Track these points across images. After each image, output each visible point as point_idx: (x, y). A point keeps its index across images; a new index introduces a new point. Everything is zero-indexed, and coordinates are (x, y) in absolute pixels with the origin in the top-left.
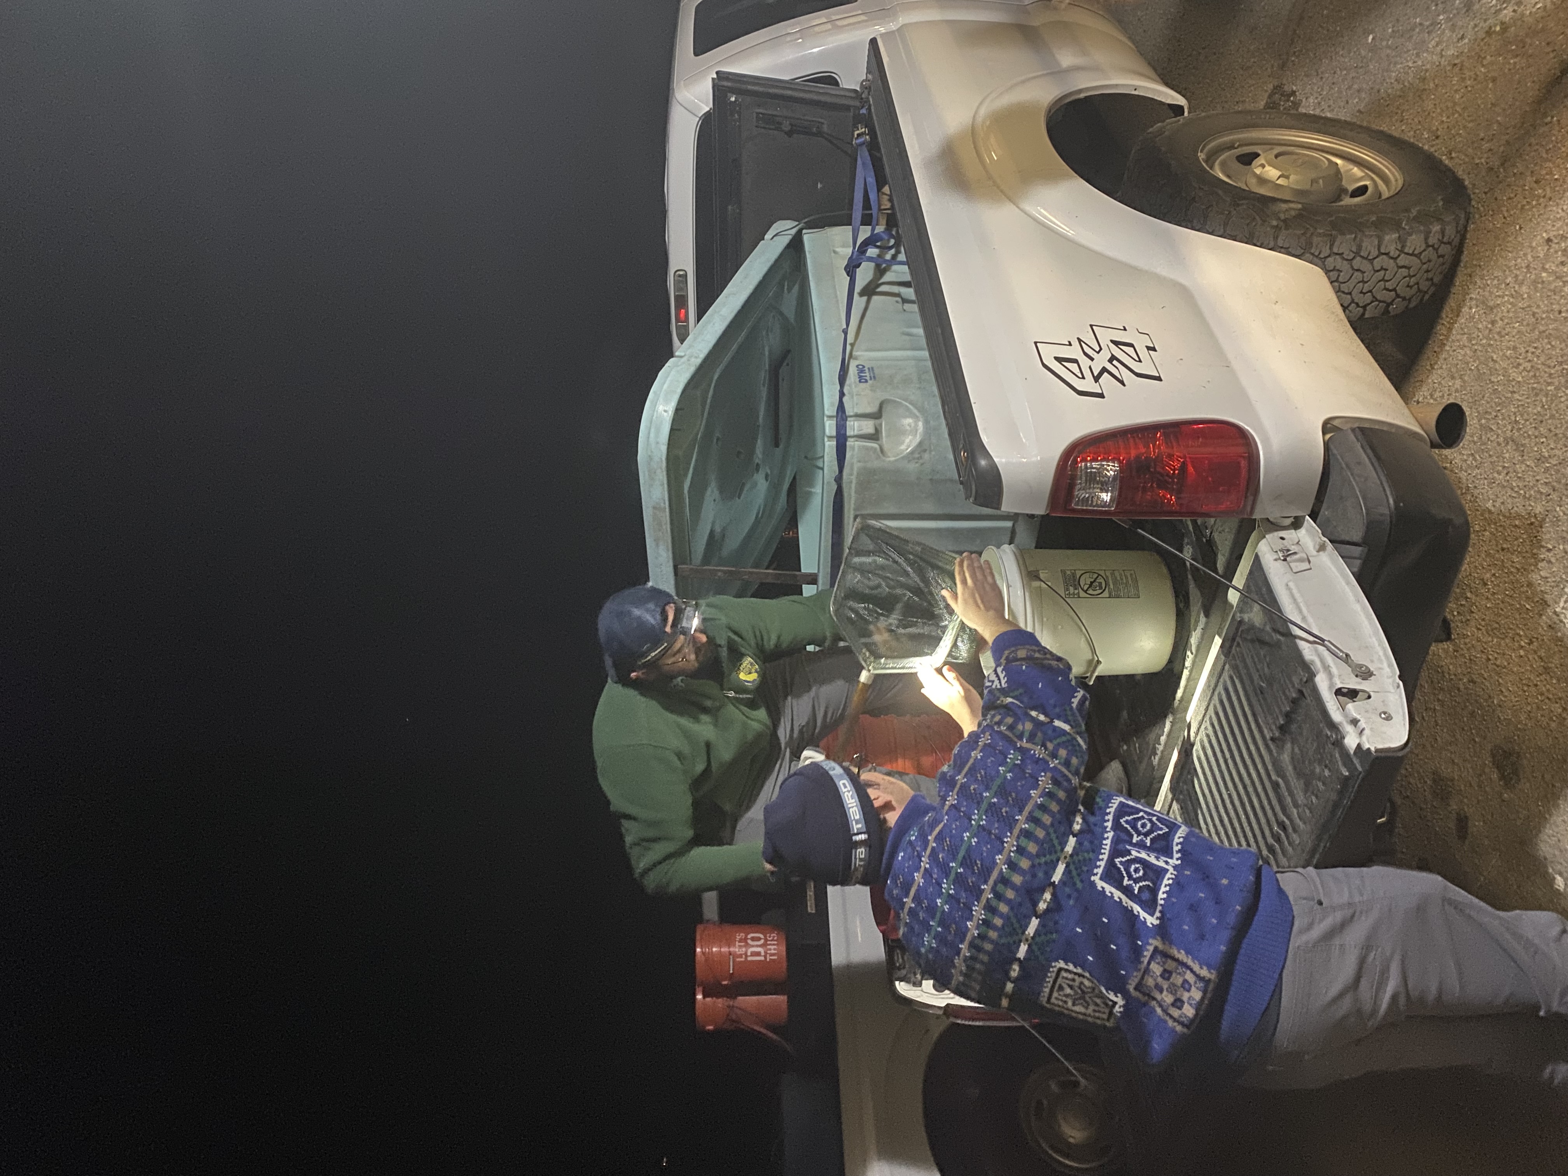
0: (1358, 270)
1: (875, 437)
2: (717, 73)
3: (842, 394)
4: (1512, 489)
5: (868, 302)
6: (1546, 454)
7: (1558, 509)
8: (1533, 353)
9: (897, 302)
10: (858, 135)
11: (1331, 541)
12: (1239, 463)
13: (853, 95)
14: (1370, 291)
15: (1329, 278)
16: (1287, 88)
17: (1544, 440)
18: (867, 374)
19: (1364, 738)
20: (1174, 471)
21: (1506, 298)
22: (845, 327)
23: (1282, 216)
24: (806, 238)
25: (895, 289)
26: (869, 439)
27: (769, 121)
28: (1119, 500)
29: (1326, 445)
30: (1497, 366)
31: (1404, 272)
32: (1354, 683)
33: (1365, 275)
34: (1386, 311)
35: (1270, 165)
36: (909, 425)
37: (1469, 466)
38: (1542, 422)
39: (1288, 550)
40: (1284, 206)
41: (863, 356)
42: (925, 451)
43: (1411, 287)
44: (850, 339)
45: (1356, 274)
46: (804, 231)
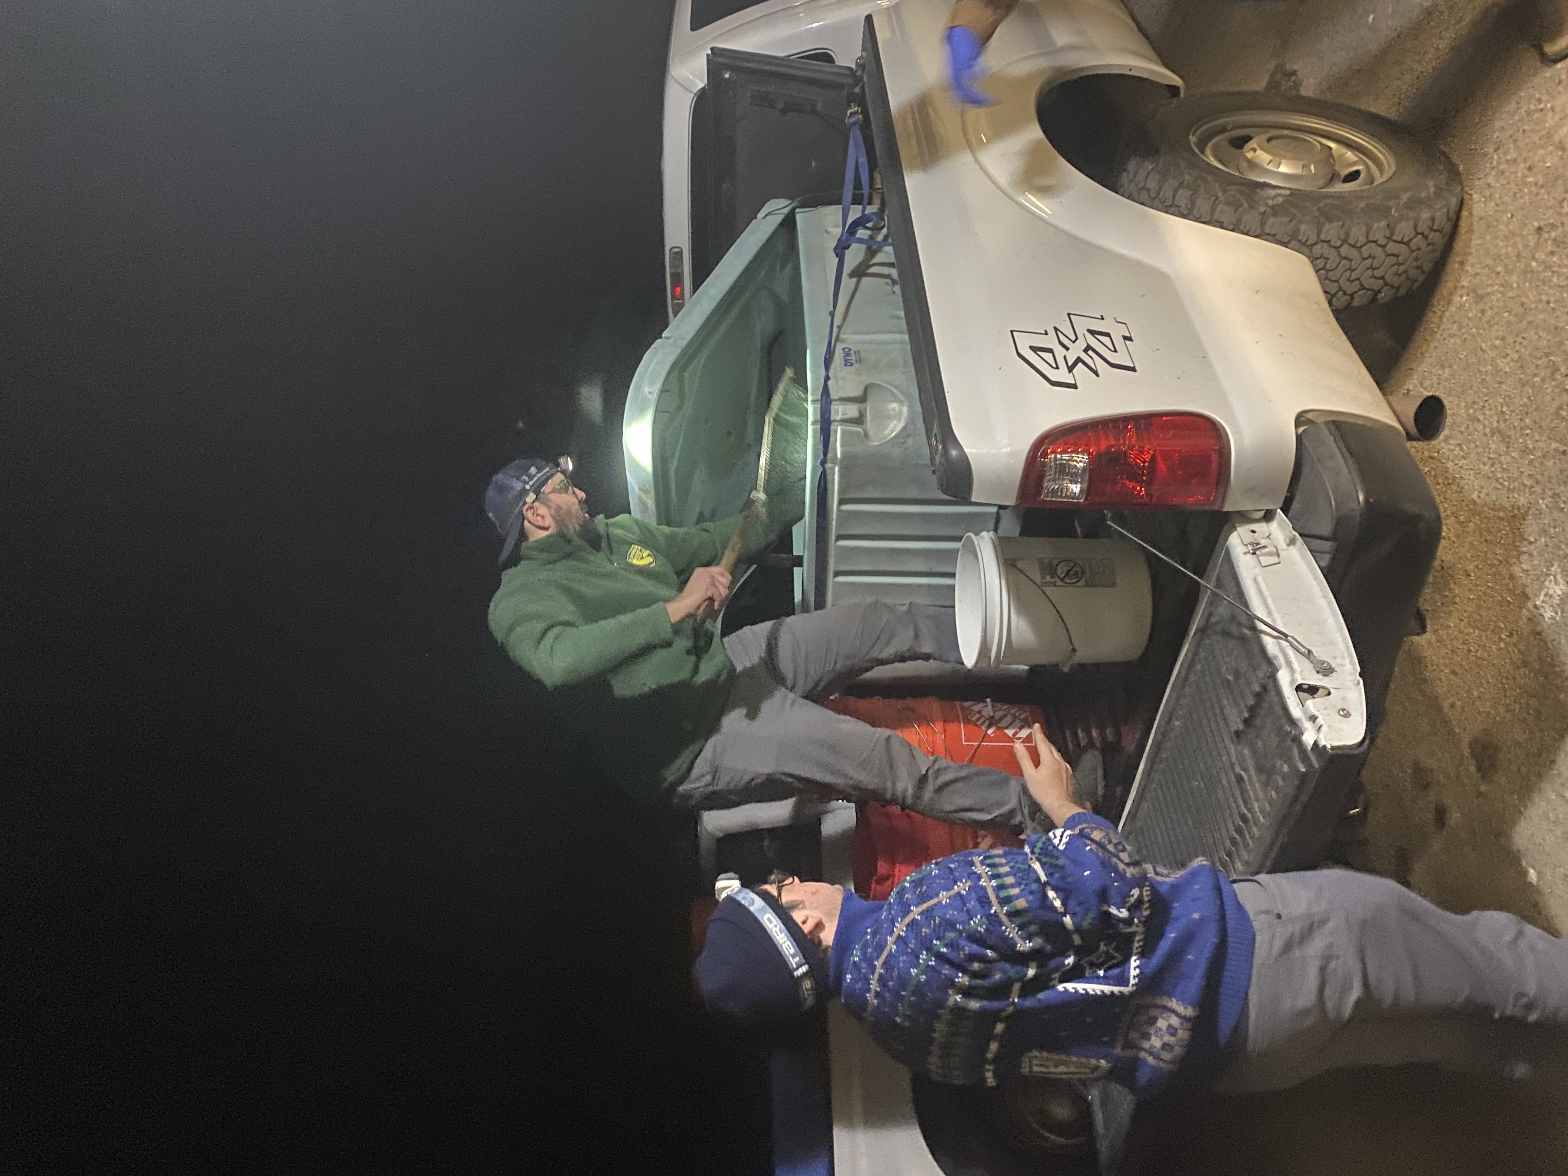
0: (1345, 258)
1: (859, 421)
2: (712, 49)
3: (827, 378)
4: (1497, 480)
5: (858, 283)
6: (1531, 446)
7: (1541, 502)
8: (1521, 343)
9: (887, 283)
10: (852, 114)
11: (1300, 535)
12: (1210, 457)
13: (848, 72)
14: (1358, 279)
15: (1314, 266)
16: (1289, 67)
17: (1528, 431)
18: (853, 358)
19: (1321, 736)
20: (1144, 462)
21: (1496, 287)
22: (832, 309)
23: (1270, 202)
24: (799, 218)
25: (885, 270)
26: (855, 423)
27: (764, 100)
28: (1088, 492)
29: (1299, 438)
30: (1486, 357)
31: (1393, 260)
32: (1315, 680)
33: (1353, 263)
34: (1374, 299)
35: (1262, 149)
36: (894, 409)
37: (1457, 456)
38: (1527, 413)
39: (1258, 544)
40: (1272, 192)
41: (850, 338)
42: (909, 436)
43: (1400, 275)
44: (837, 321)
45: (1344, 262)
46: (797, 210)
